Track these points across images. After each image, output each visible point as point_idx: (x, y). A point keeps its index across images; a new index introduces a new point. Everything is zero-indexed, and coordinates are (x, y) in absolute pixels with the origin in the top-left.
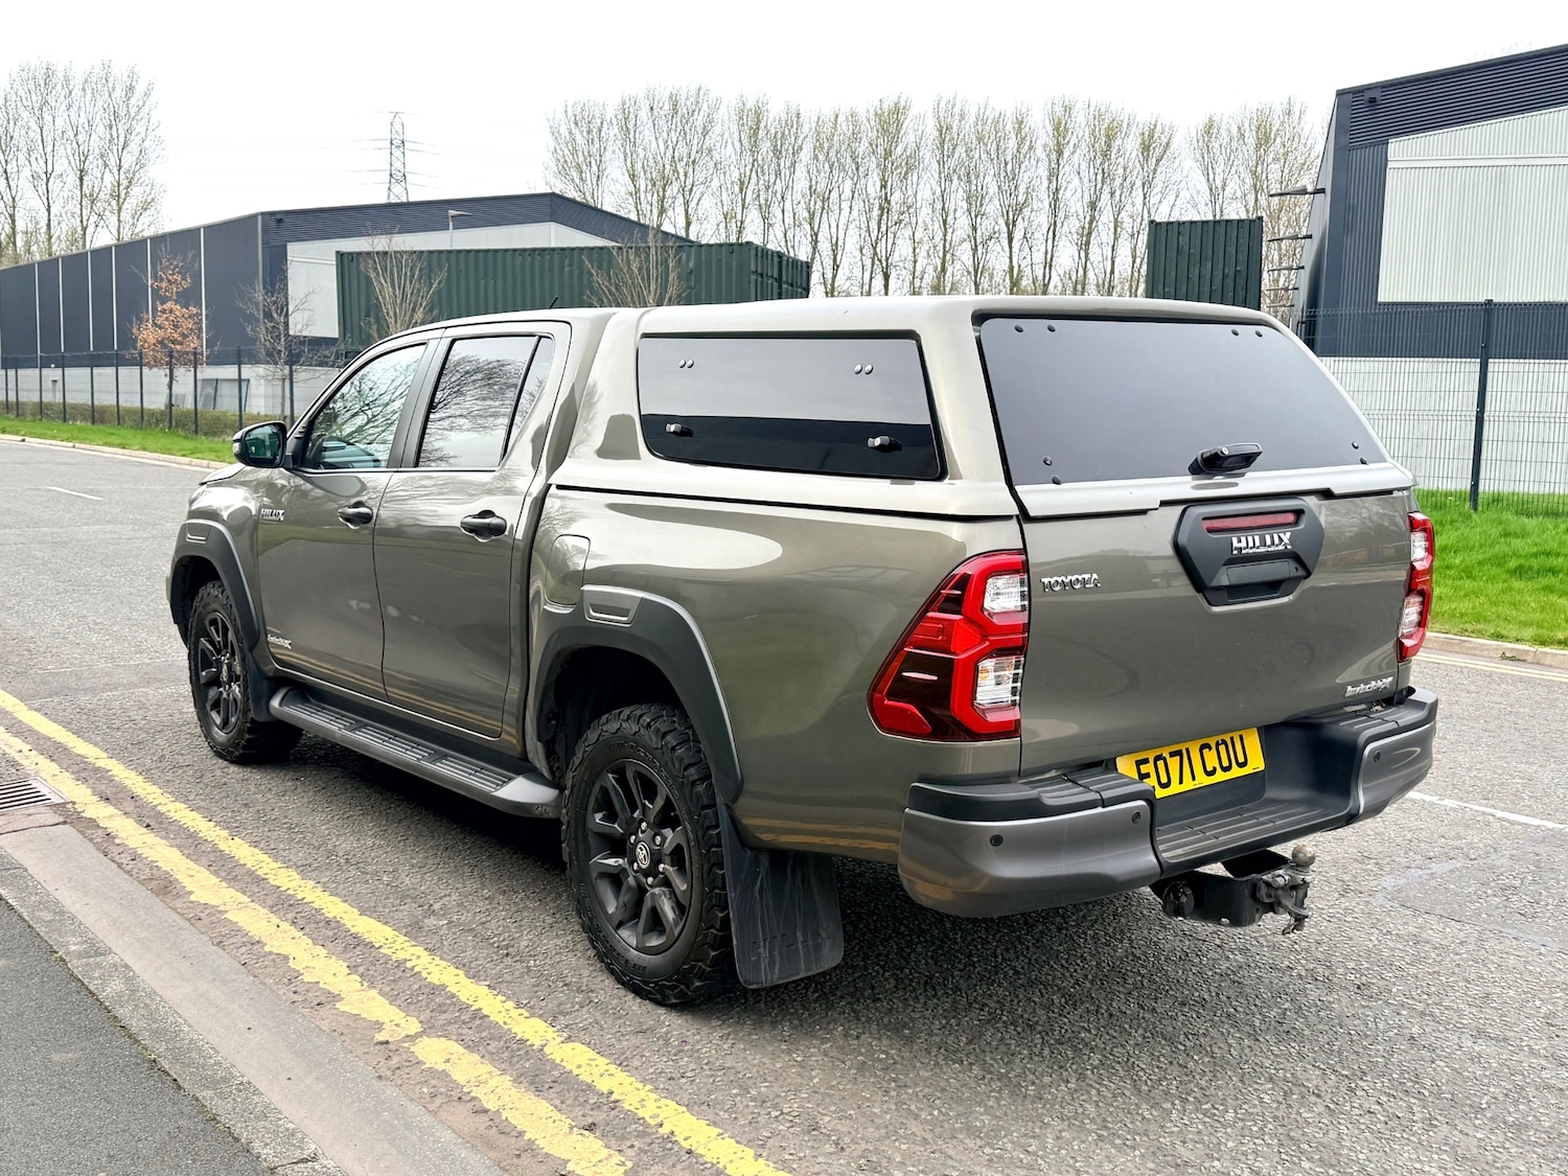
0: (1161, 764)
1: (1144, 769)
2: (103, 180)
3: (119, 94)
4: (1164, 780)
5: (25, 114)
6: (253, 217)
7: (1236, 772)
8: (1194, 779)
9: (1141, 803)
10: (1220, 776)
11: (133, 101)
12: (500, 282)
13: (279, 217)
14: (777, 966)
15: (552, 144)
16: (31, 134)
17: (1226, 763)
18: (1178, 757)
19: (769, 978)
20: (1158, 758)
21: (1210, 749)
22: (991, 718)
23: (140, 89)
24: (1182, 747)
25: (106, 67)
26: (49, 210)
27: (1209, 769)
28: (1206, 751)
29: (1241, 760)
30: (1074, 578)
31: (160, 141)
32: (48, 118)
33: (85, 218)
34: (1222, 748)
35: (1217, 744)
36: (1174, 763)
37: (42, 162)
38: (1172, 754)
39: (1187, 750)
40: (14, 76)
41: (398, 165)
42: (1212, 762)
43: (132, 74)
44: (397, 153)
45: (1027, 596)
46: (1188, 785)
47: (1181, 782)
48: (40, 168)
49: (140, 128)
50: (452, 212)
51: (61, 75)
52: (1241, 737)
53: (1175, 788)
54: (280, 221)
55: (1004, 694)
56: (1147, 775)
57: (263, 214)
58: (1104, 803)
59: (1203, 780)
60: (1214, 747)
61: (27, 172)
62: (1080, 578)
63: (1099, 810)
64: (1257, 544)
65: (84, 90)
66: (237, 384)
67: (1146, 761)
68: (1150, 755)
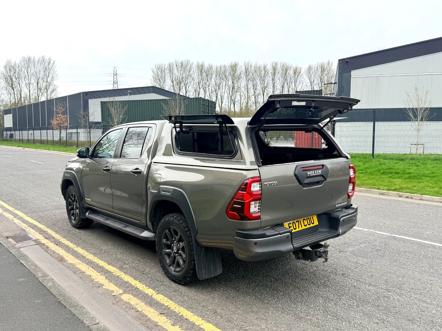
0: (294, 224)
1: (290, 225)
2: (43, 85)
3: (46, 64)
4: (295, 228)
5: (23, 69)
6: (80, 93)
7: (311, 225)
8: (302, 227)
9: (289, 234)
10: (308, 226)
11: (50, 65)
12: (141, 108)
13: (86, 93)
14: (207, 274)
15: (152, 74)
16: (25, 74)
17: (309, 223)
19: (205, 277)
20: (293, 223)
21: (305, 220)
22: (254, 215)
23: (52, 62)
24: (299, 220)
25: (43, 57)
26: (30, 92)
27: (305, 225)
28: (304, 221)
29: (313, 222)
30: (271, 183)
31: (57, 75)
32: (29, 70)
33: (39, 94)
34: (308, 220)
35: (307, 219)
36: (297, 224)
37: (28, 80)
38: (297, 222)
39: (300, 220)
40: (21, 60)
41: (115, 80)
42: (306, 223)
43: (50, 59)
44: (115, 77)
45: (261, 187)
46: (301, 229)
47: (299, 228)
48: (27, 82)
49: (52, 72)
50: (129, 91)
51: (32, 60)
52: (312, 217)
53: (297, 230)
54: (87, 94)
55: (256, 210)
56: (291, 227)
57: (82, 92)
58: (280, 234)
59: (304, 227)
61: (24, 83)
62: (273, 182)
63: (279, 236)
64: (313, 173)
65: (38, 63)
66: (76, 134)
67: (291, 223)
68: (291, 222)
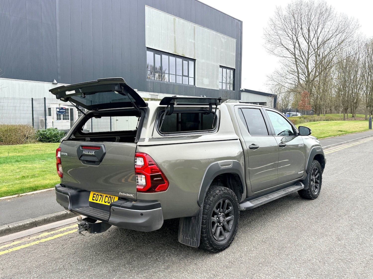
0: (97, 196)
1: (94, 196)
4: (97, 199)
8: (102, 202)
18: (101, 196)
20: (97, 195)
21: (107, 197)
24: (102, 195)
27: (106, 201)
28: (106, 197)
34: (110, 198)
36: (100, 197)
38: (100, 195)
42: (106, 200)
46: (100, 202)
52: (114, 198)
53: (98, 202)
56: (94, 197)
59: (103, 203)
60: (108, 197)
67: (95, 194)
68: (97, 193)
